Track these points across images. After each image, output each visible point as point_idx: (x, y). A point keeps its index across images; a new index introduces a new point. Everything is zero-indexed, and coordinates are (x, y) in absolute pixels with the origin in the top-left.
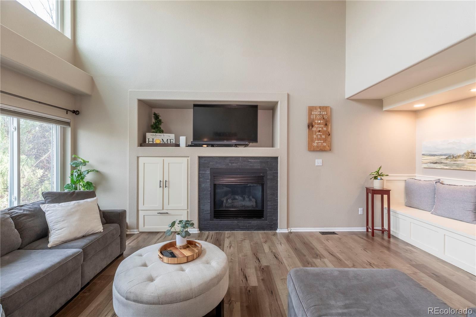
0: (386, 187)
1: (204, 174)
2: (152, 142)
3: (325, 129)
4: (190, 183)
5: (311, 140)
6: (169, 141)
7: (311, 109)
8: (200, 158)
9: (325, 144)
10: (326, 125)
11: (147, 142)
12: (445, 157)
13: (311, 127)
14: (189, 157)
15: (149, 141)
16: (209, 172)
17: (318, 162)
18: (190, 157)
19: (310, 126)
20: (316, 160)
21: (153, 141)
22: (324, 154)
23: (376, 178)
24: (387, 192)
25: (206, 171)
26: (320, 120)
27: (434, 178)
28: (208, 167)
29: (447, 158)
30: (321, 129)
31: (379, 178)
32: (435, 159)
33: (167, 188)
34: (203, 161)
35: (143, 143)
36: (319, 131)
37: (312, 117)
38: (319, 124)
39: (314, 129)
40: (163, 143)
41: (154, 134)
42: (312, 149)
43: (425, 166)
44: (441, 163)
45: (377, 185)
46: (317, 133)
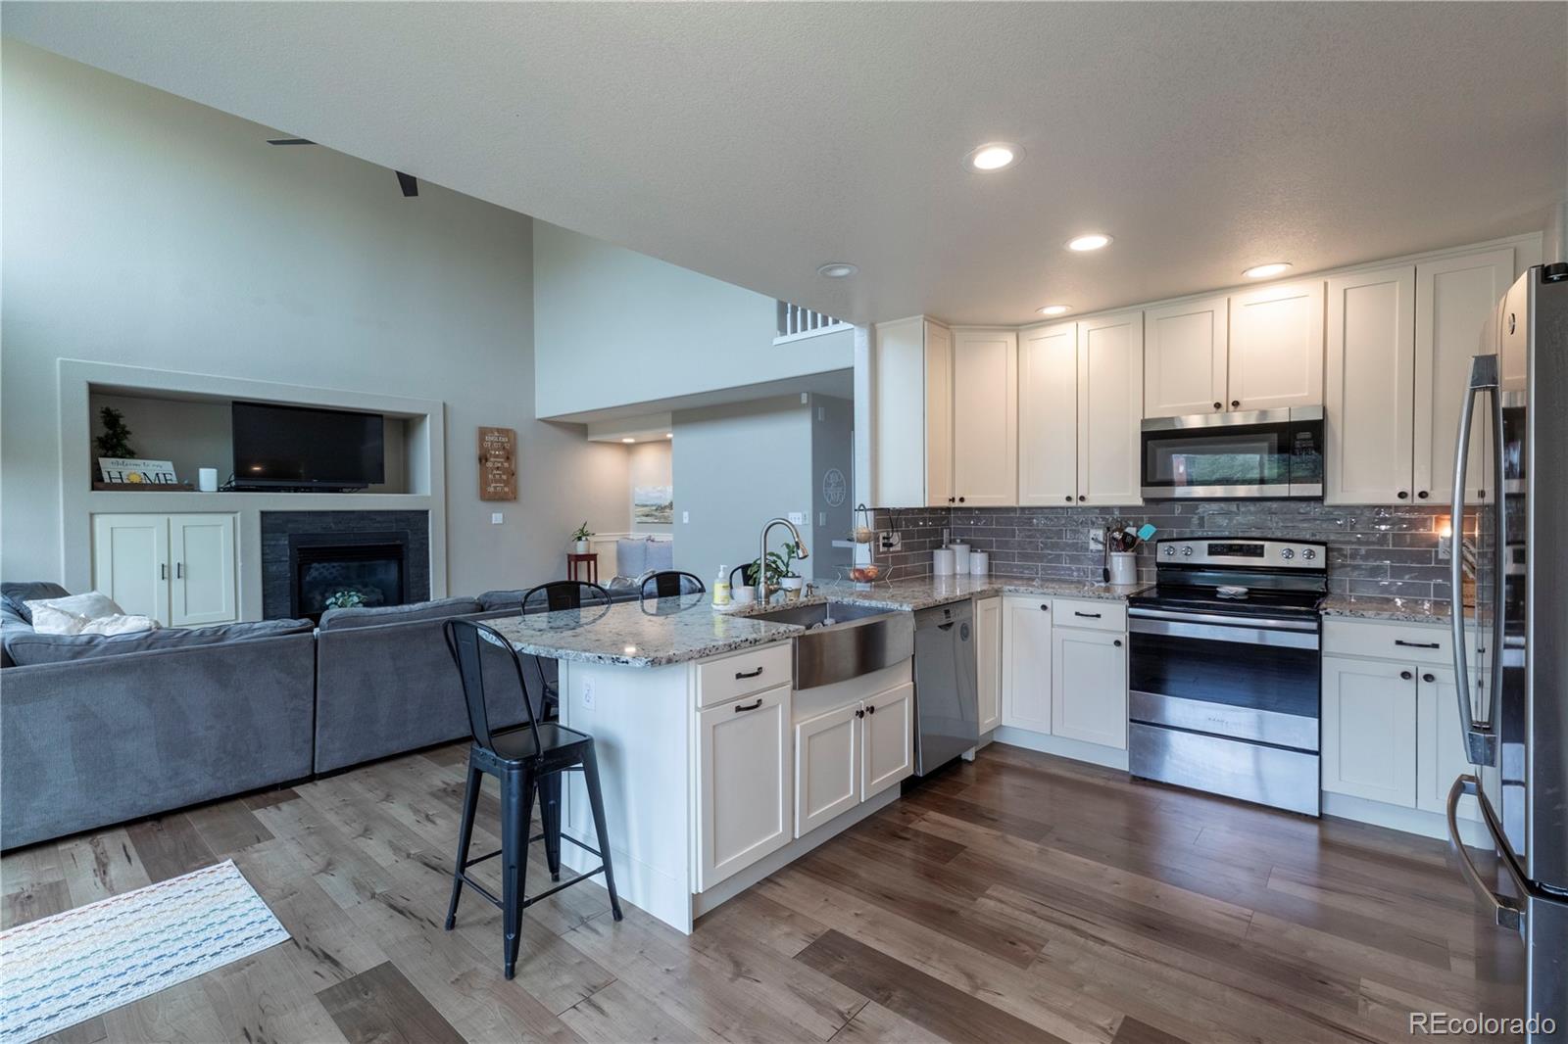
0: (592, 552)
1: (275, 545)
2: (120, 481)
3: (506, 465)
4: (242, 566)
5: (484, 482)
6: (161, 477)
7: (483, 432)
8: (263, 514)
9: (506, 489)
10: (508, 458)
11: (107, 480)
12: (654, 508)
13: (484, 461)
14: (236, 512)
15: (110, 478)
16: (287, 542)
17: (497, 518)
18: (239, 514)
19: (483, 459)
20: (494, 515)
21: (121, 478)
22: (507, 506)
23: (580, 539)
24: (593, 557)
25: (277, 540)
26: (498, 450)
27: (645, 535)
28: (285, 532)
29: (656, 510)
30: (499, 465)
31: (584, 538)
32: (646, 510)
33: (182, 581)
34: (271, 523)
35: (97, 482)
36: (498, 468)
37: (485, 445)
38: (497, 456)
39: (489, 464)
40: (149, 482)
41: (120, 460)
42: (486, 496)
43: (638, 520)
44: (651, 515)
45: (581, 548)
46: (495, 472)
